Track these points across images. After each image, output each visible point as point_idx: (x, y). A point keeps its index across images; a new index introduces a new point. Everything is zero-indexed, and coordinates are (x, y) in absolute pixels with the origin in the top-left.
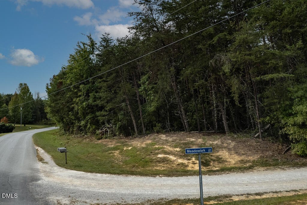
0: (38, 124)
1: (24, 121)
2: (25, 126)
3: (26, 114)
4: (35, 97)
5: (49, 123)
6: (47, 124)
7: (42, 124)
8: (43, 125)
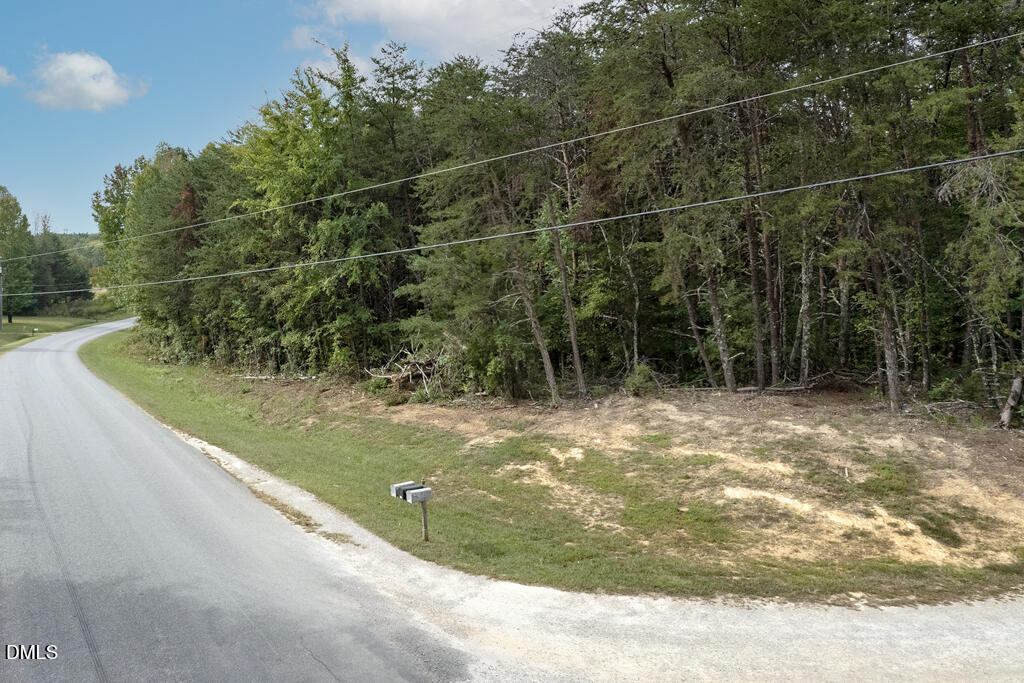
0: (52, 315)
1: (9, 308)
2: (10, 321)
3: (13, 285)
4: (35, 229)
5: (85, 310)
6: (81, 316)
7: (63, 315)
8: (66, 316)
